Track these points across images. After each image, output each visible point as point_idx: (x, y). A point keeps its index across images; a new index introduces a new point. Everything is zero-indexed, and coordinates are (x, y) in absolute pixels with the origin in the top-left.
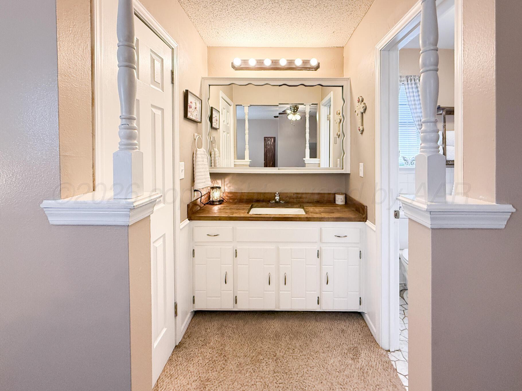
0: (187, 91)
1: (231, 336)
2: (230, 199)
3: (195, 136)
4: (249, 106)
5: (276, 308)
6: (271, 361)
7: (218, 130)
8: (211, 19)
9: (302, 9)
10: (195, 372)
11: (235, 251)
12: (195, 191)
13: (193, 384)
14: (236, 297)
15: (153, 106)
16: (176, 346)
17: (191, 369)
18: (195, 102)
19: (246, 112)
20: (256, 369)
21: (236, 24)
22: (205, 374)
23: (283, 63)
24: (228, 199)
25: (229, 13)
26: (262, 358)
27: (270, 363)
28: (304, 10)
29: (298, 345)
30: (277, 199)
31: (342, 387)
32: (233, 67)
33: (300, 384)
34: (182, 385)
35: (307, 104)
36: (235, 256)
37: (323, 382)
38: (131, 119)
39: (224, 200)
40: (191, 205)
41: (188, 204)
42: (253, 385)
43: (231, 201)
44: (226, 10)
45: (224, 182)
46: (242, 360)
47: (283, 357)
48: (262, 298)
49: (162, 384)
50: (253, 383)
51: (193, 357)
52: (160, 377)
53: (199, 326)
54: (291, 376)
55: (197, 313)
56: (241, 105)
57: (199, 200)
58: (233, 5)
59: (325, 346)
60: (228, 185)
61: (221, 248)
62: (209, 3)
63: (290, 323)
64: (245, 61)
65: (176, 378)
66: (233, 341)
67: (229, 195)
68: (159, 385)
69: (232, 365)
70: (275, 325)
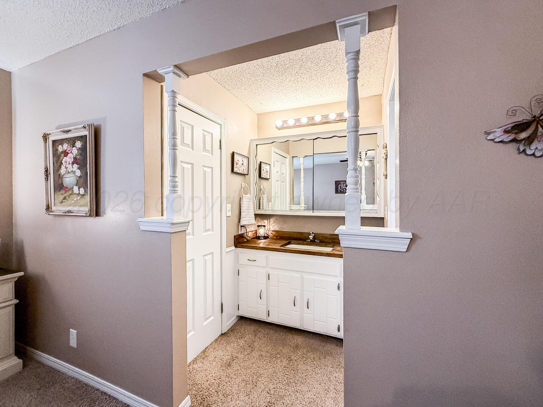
0: (233, 152)
1: (261, 338)
2: (274, 236)
3: (242, 185)
4: (304, 157)
5: (301, 326)
6: (285, 360)
7: (269, 179)
8: (252, 96)
9: (322, 75)
10: (230, 351)
11: (268, 275)
12: (241, 226)
13: (226, 356)
14: (269, 311)
15: (203, 166)
16: (222, 334)
17: (228, 348)
18: (242, 160)
19: (301, 163)
20: (272, 361)
21: (272, 95)
22: (236, 354)
23: (318, 119)
24: (272, 236)
25: (263, 89)
26: (279, 357)
27: (284, 361)
28: (323, 75)
29: (312, 357)
30: (311, 238)
31: (337, 392)
32: (277, 128)
33: (302, 380)
34: (220, 355)
35: (363, 150)
36: (268, 279)
37: (322, 384)
38: (175, 177)
39: (269, 237)
40: (237, 237)
41: (235, 235)
42: (266, 369)
43: (275, 238)
44: (261, 88)
45: (270, 222)
46: (264, 354)
47: (296, 360)
48: (289, 316)
49: (208, 350)
50: (266, 368)
51: (231, 342)
52: (207, 347)
53: (241, 326)
54: (297, 373)
55: (242, 319)
56: (297, 157)
57: (245, 234)
58: (265, 84)
59: (336, 364)
60: (273, 225)
61: (257, 271)
62: (247, 86)
63: (311, 341)
64: (285, 122)
65: (217, 350)
66: (262, 342)
67: (273, 233)
68: (206, 351)
69: (256, 354)
70: (299, 340)
